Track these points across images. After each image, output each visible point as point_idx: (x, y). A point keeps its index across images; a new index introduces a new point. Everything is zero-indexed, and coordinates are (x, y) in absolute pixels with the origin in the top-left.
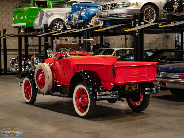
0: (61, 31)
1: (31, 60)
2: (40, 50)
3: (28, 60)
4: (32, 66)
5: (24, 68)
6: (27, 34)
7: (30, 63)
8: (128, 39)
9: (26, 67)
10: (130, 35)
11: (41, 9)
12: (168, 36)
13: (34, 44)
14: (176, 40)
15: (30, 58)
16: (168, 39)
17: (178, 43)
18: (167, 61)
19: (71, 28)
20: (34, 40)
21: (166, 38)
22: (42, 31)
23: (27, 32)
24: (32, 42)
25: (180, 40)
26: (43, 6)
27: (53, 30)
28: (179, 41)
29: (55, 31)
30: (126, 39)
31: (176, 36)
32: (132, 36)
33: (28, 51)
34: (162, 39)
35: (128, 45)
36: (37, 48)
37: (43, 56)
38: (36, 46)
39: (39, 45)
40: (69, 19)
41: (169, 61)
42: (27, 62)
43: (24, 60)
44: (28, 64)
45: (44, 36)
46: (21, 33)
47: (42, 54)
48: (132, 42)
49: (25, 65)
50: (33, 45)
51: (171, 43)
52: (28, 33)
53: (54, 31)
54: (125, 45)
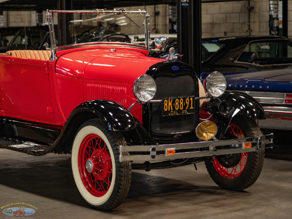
8: (161, 14)
10: (164, 5)
12: (253, 8)
14: (271, 16)
16: (252, 14)
17: (276, 22)
18: (254, 64)
21: (247, 11)
25: (280, 16)
28: (278, 19)
30: (157, 14)
31: (271, 6)
32: (170, 7)
34: (238, 15)
35: (160, 27)
41: (258, 65)
48: (170, 20)
51: (260, 22)
54: (153, 27)
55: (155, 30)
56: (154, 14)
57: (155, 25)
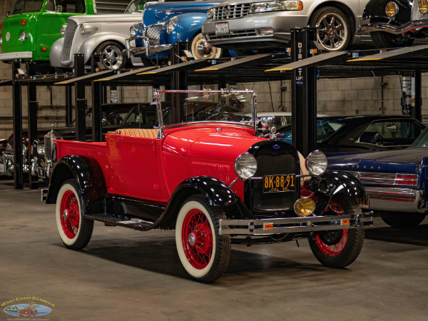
0: (117, 70)
1: (43, 143)
2: (68, 119)
3: (36, 143)
4: (46, 159)
5: (27, 164)
6: (34, 78)
7: (41, 151)
8: (288, 90)
9: (33, 160)
11: (69, 16)
12: (386, 84)
13: (54, 104)
14: (404, 93)
15: (42, 139)
16: (385, 90)
17: (408, 99)
19: (142, 64)
20: (54, 94)
21: (380, 87)
22: (70, 70)
23: (33, 75)
24: (49, 97)
25: (413, 94)
26: (74, 8)
27: (97, 70)
28: (410, 96)
29: (104, 70)
30: (283, 90)
31: (404, 82)
33: (38, 120)
34: (371, 91)
35: (287, 105)
36: (62, 113)
37: (74, 134)
38: (58, 108)
39: (67, 106)
40: (136, 41)
42: (35, 149)
43: (27, 144)
44: (36, 153)
45: (76, 84)
46: (20, 75)
47: (72, 130)
49: (29, 156)
50: (51, 107)
51: (394, 99)
52: (37, 77)
53: (100, 70)
54: (280, 104)
55: (281, 108)
56: (280, 91)
57: (282, 102)
